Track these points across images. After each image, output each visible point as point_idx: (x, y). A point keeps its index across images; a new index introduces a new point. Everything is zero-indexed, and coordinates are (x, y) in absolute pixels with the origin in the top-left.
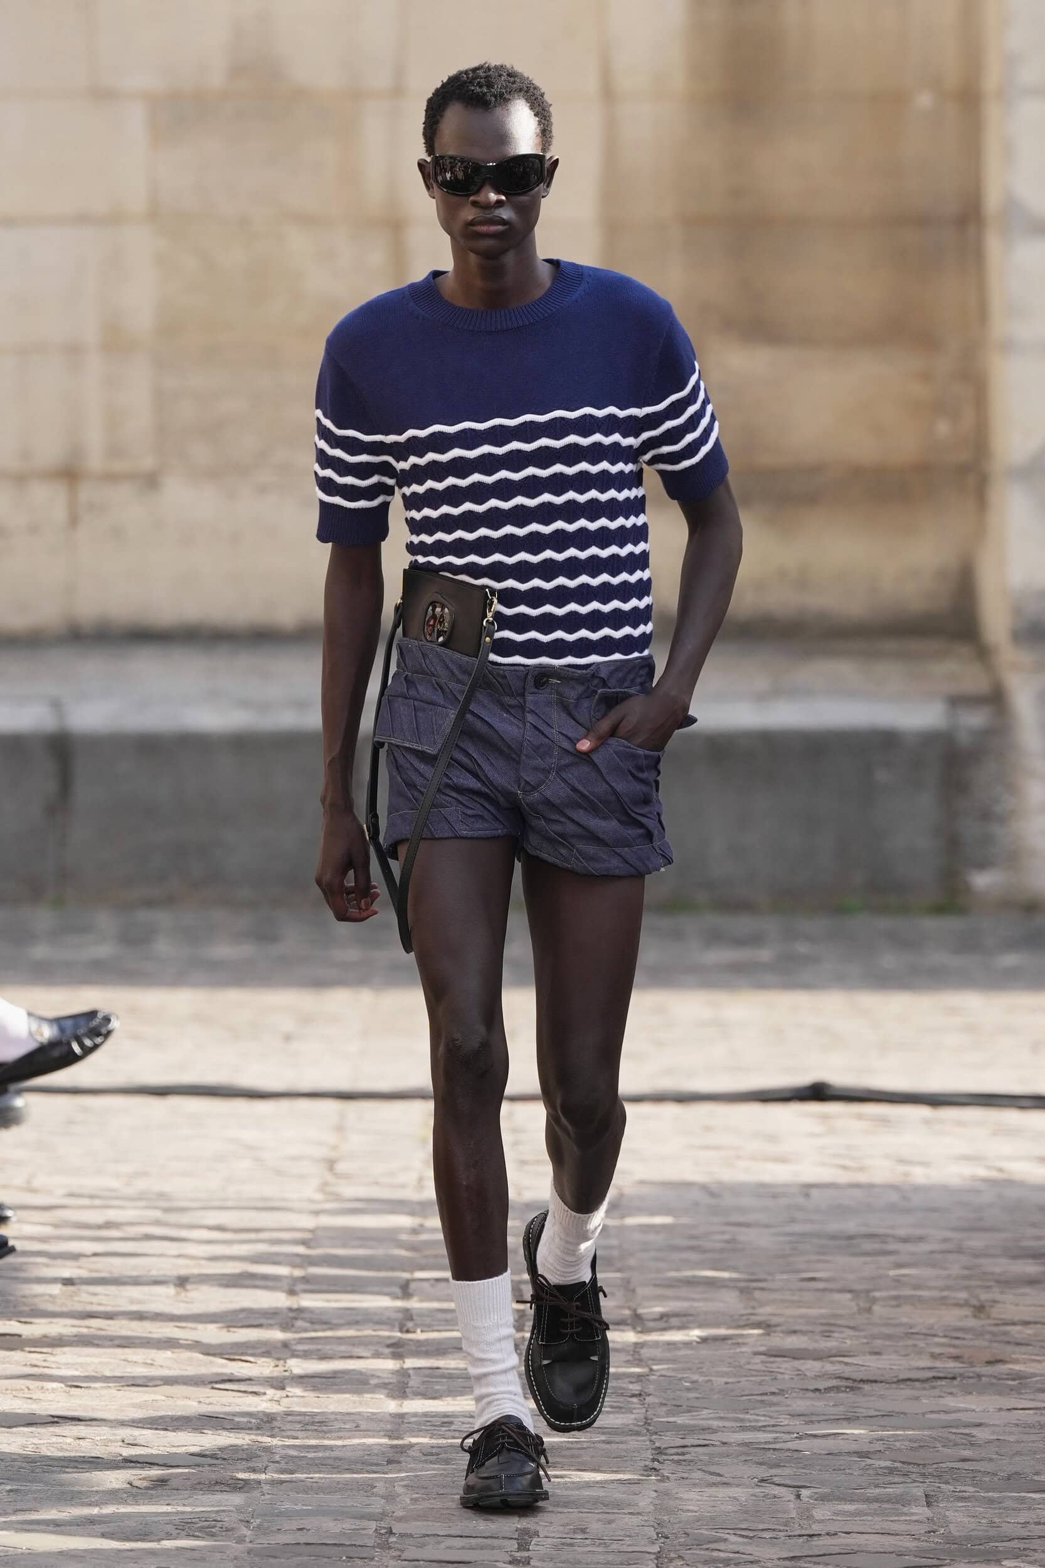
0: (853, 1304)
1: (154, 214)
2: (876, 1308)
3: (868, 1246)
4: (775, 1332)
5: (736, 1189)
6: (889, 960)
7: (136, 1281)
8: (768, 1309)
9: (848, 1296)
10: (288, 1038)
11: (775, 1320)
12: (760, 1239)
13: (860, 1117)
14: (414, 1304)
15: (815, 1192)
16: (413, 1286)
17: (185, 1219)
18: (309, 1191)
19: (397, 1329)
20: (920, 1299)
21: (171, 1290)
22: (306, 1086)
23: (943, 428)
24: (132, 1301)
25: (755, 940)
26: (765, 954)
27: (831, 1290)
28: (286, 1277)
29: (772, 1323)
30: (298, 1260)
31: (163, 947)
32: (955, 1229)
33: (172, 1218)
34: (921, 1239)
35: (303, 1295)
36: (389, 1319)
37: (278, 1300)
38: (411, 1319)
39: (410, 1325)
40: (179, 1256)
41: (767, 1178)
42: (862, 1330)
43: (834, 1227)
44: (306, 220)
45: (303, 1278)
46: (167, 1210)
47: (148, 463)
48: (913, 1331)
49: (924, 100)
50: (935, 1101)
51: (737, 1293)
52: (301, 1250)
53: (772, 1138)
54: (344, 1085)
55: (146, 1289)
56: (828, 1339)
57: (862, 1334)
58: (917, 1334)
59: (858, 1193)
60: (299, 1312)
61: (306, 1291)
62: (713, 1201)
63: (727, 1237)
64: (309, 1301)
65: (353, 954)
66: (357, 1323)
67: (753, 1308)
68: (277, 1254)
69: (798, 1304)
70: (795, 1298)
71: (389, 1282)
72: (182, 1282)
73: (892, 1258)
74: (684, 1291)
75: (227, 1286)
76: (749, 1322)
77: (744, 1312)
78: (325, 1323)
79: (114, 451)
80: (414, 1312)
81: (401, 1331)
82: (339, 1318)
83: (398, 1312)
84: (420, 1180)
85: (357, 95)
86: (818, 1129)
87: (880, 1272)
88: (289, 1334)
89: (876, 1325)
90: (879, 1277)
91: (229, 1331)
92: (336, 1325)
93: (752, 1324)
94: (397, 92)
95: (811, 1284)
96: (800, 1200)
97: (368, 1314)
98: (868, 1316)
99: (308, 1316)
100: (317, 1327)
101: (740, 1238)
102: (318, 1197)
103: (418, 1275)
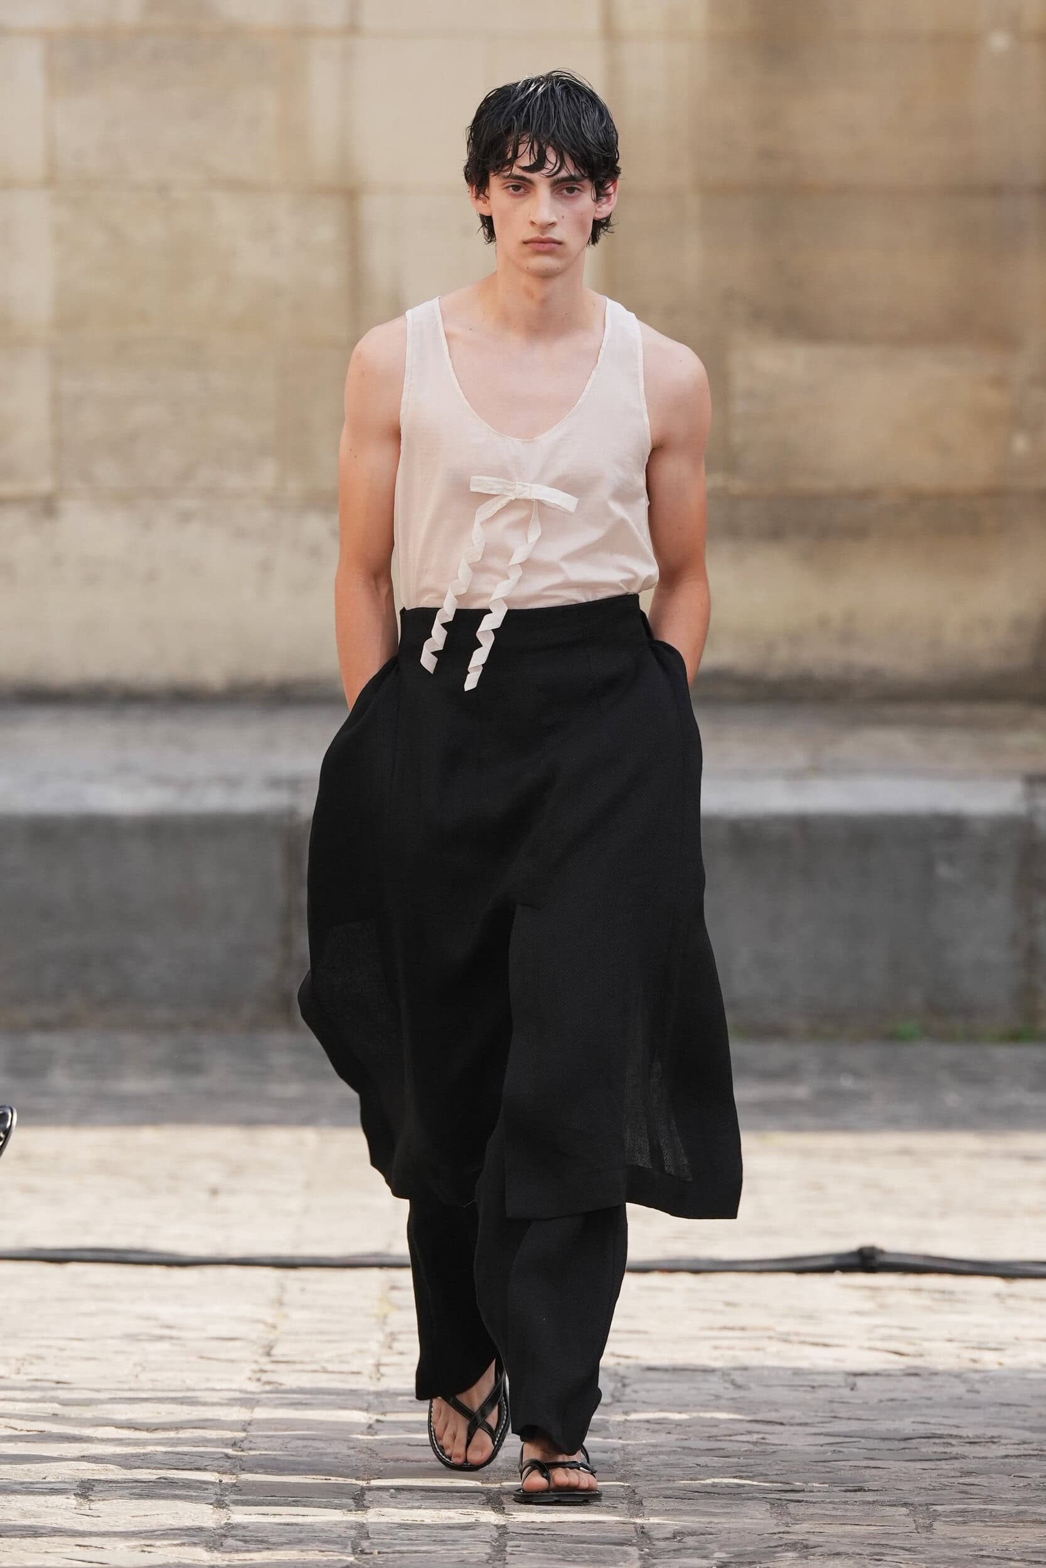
0: (911, 1519)
1: (50, 181)
2: (936, 1525)
3: (927, 1449)
4: (814, 1555)
5: (766, 1377)
6: (952, 1099)
7: (28, 1489)
8: (805, 1526)
9: (904, 1510)
10: (214, 1192)
11: (813, 1540)
12: (798, 1441)
13: (918, 1290)
14: (372, 1517)
15: (860, 1381)
16: (369, 1496)
17: (88, 1413)
18: (241, 1381)
19: (350, 1550)
20: (992, 1515)
21: (73, 1501)
22: (236, 1252)
23: (1021, 444)
24: (24, 1514)
25: (789, 1073)
26: (801, 1091)
27: (883, 1504)
28: (212, 1483)
29: (810, 1543)
30: (227, 1464)
31: (59, 1079)
32: (1032, 1429)
33: (73, 1412)
34: (992, 1440)
35: (232, 1508)
36: (340, 1536)
37: (204, 1515)
38: (368, 1538)
39: (365, 1544)
40: (83, 1458)
41: (804, 1364)
42: (921, 1553)
43: (885, 1425)
44: (235, 186)
45: (234, 1485)
46: (65, 1403)
47: (44, 484)
48: (984, 1553)
49: (999, 42)
50: (1009, 1271)
51: (768, 1506)
52: (230, 1451)
53: (810, 1317)
54: (285, 1250)
55: (41, 1499)
57: (923, 1556)
58: (989, 1557)
59: (914, 1382)
60: (230, 1529)
61: (236, 1503)
62: (737, 1394)
63: (755, 1437)
64: (241, 1516)
65: (293, 1090)
66: (300, 1541)
67: (787, 1525)
68: (201, 1455)
69: (843, 1521)
70: (839, 1513)
71: (338, 1491)
72: (86, 1490)
73: (957, 1464)
74: (701, 1505)
75: (141, 1496)
76: (784, 1541)
77: (776, 1531)
78: (262, 1542)
80: (371, 1528)
81: (354, 1553)
82: (280, 1536)
83: (352, 1528)
84: (378, 1365)
85: (302, 33)
86: (869, 1305)
87: (944, 1481)
88: (216, 1554)
89: (939, 1546)
90: (943, 1487)
91: (144, 1551)
92: (274, 1544)
93: (786, 1544)
94: (352, 29)
95: (859, 1496)
96: (846, 1392)
97: (314, 1531)
98: (928, 1535)
99: (240, 1532)
100: (252, 1547)
101: (771, 1439)
102: (253, 1387)
103: (375, 1483)
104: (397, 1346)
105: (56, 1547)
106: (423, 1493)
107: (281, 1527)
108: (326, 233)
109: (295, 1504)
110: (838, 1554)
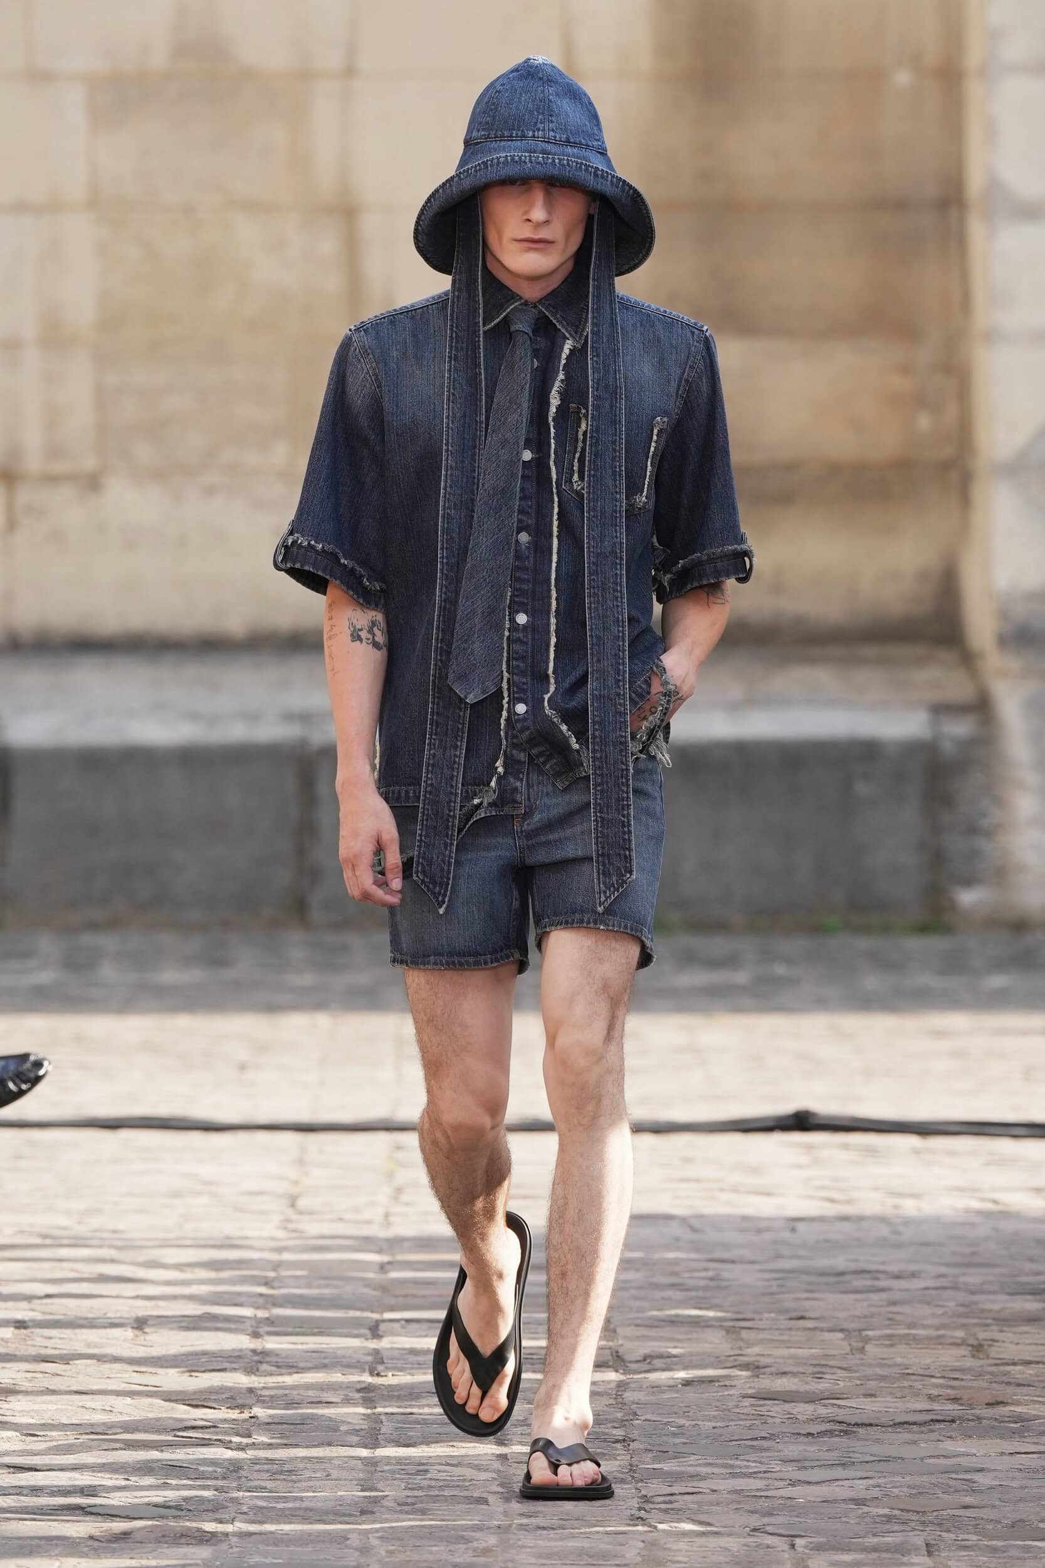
0: (846, 1344)
1: (94, 203)
2: (870, 1348)
3: (860, 1282)
4: (765, 1374)
5: (719, 1223)
6: (872, 982)
7: (91, 1324)
8: (756, 1350)
9: (840, 1335)
10: (243, 1067)
11: (764, 1361)
12: (746, 1276)
13: (846, 1146)
14: (386, 1344)
15: (800, 1226)
16: (382, 1327)
17: (141, 1257)
18: (271, 1230)
19: (367, 1373)
20: (916, 1338)
21: (129, 1333)
22: (263, 1118)
23: (925, 422)
24: (88, 1345)
25: (734, 962)
26: (742, 977)
27: (822, 1330)
28: (250, 1319)
29: (761, 1364)
30: (261, 1301)
31: (108, 972)
32: (949, 1265)
33: (125, 1256)
34: (915, 1275)
35: (267, 1338)
36: (359, 1362)
37: (242, 1342)
38: (383, 1363)
39: (380, 1368)
40: (138, 1296)
41: (749, 1211)
42: (856, 1371)
43: (823, 1262)
44: (252, 207)
45: (267, 1319)
46: (121, 1248)
47: (90, 463)
48: (909, 1371)
49: (903, 78)
50: (924, 1130)
51: (724, 1333)
52: (264, 1289)
53: (755, 1170)
54: (305, 1117)
55: (103, 1332)
56: (820, 1380)
57: (856, 1375)
58: (914, 1374)
59: (846, 1226)
60: (263, 1355)
61: (269, 1334)
62: (694, 1237)
63: (710, 1274)
64: (272, 1343)
65: (308, 979)
66: (325, 1366)
67: (740, 1348)
68: (239, 1294)
69: (789, 1344)
70: (785, 1337)
71: (356, 1323)
72: (141, 1324)
73: (884, 1296)
74: (665, 1332)
75: (188, 1329)
76: (737, 1363)
77: (732, 1353)
78: (292, 1366)
79: (54, 451)
80: (385, 1354)
81: (372, 1374)
82: (307, 1361)
83: (368, 1354)
84: (387, 1215)
85: (306, 75)
86: (804, 1159)
87: (873, 1309)
88: (254, 1378)
89: (870, 1365)
90: (872, 1315)
91: (191, 1376)
92: (303, 1369)
93: (740, 1365)
94: (350, 71)
95: (802, 1323)
96: (787, 1235)
97: (336, 1357)
98: (861, 1356)
99: (274, 1359)
100: (283, 1371)
101: (725, 1275)
102: (280, 1234)
103: (388, 1315)
104: (404, 1198)
105: (116, 1373)
106: (429, 1324)
107: (309, 1354)
108: (329, 245)
109: (321, 1334)
110: (785, 1373)
